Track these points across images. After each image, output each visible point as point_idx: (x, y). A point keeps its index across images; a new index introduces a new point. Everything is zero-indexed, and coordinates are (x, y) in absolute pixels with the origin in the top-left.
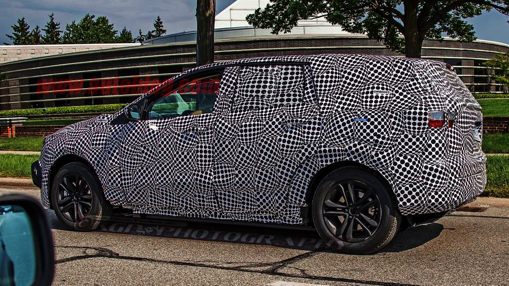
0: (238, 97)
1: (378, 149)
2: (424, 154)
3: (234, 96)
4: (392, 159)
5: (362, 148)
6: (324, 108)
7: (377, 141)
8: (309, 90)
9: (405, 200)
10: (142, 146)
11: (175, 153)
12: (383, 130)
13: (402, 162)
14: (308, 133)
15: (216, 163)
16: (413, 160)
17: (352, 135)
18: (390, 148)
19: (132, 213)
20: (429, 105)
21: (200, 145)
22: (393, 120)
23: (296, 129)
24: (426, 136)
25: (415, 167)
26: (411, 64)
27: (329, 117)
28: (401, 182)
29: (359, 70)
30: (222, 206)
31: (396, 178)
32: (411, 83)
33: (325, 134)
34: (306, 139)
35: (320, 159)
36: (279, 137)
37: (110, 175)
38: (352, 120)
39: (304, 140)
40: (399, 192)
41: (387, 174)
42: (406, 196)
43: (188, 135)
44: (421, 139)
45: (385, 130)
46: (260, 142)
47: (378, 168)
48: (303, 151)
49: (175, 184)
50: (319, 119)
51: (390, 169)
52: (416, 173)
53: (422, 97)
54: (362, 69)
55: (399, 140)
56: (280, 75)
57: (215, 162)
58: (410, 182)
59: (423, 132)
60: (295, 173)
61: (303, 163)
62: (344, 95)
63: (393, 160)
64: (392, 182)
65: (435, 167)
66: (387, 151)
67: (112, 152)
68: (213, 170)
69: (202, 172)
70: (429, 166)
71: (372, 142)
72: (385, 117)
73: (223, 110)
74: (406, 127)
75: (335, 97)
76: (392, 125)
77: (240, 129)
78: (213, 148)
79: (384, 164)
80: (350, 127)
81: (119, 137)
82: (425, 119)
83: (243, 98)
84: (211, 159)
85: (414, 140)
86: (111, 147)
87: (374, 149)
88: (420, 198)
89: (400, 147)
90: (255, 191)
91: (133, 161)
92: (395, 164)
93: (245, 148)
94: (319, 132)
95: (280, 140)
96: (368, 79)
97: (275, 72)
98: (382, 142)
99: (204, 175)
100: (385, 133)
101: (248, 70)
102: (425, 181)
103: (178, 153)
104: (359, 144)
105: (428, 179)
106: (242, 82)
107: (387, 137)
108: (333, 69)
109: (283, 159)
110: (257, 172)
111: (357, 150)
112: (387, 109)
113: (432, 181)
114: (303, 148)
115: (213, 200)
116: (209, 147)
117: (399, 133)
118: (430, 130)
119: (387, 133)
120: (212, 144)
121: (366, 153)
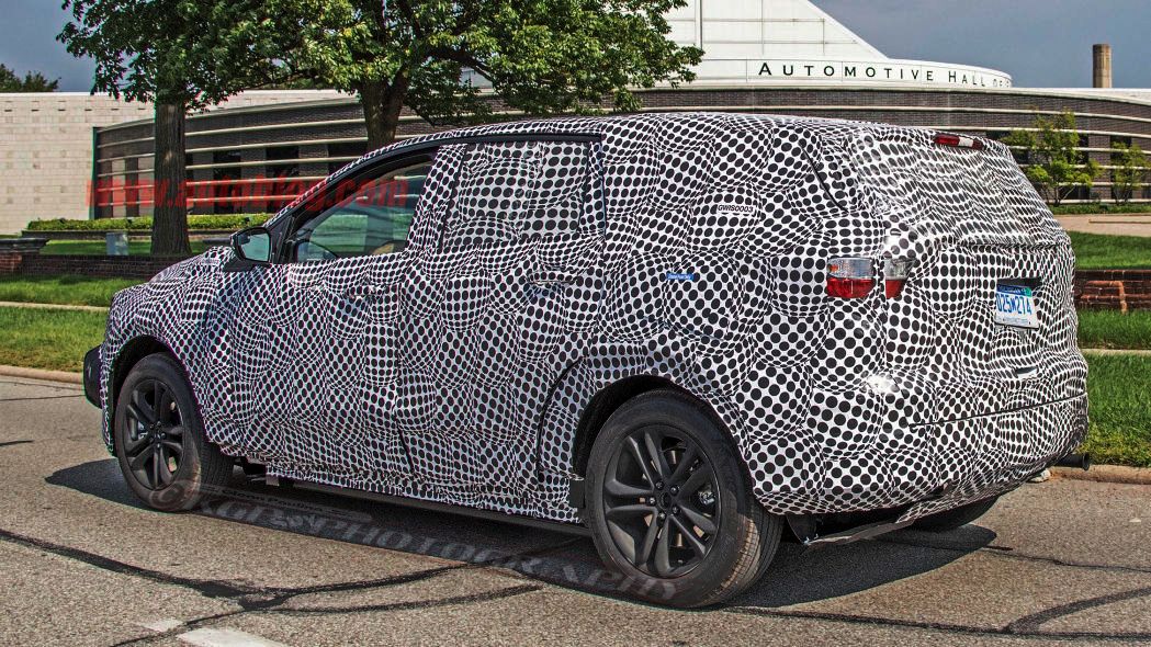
0: (456, 215)
1: (711, 350)
2: (815, 363)
3: (448, 214)
4: (740, 374)
5: (676, 346)
6: (612, 247)
7: (708, 330)
8: (593, 202)
9: (769, 478)
10: (269, 323)
11: (328, 342)
12: (723, 304)
13: (764, 382)
14: (575, 306)
15: (402, 368)
16: (789, 378)
17: (659, 313)
18: (739, 349)
19: (265, 476)
20: (836, 243)
21: (372, 325)
22: (748, 278)
23: (552, 296)
24: (822, 318)
25: (792, 396)
26: (814, 140)
27: (618, 269)
28: (758, 433)
29: (698, 154)
30: (417, 468)
31: (747, 422)
32: (806, 186)
33: (607, 308)
34: (569, 319)
35: (594, 369)
36: (518, 314)
37: (212, 386)
38: (663, 277)
39: (564, 323)
40: (754, 456)
41: (727, 412)
42: (770, 468)
43: (352, 301)
44: (810, 327)
45: (729, 303)
46: (481, 323)
47: (710, 396)
48: (562, 348)
49: (326, 414)
50: (599, 273)
51: (734, 400)
52: (793, 412)
54: (703, 152)
55: (760, 329)
56: (540, 165)
57: (400, 366)
58: (781, 433)
59: (814, 309)
60: (548, 401)
61: (563, 377)
62: (659, 215)
63: (743, 376)
64: (739, 433)
65: (841, 398)
66: (729, 354)
67: (217, 334)
68: (396, 386)
69: (376, 390)
70: (827, 395)
71: (697, 333)
72: (730, 272)
73: (424, 247)
74: (775, 296)
75: (640, 219)
76: (746, 292)
77: (447, 291)
78: (397, 334)
79: (722, 386)
80: (656, 293)
81: (233, 300)
82: (819, 277)
83: (465, 218)
84: (394, 359)
85: (793, 328)
86: (216, 322)
87: (702, 348)
88: (804, 475)
89: (761, 345)
90: (476, 438)
91: (253, 357)
92: (746, 387)
93: (455, 337)
94: (597, 303)
95: (520, 319)
96: (711, 176)
97: (533, 159)
98: (719, 334)
99: (379, 395)
100: (727, 311)
101: (483, 152)
102: (816, 431)
103: (332, 342)
104: (672, 336)
105: (823, 428)
106: (467, 180)
107: (731, 319)
108: (644, 152)
109: (524, 365)
110: (477, 393)
111: (666, 351)
112: (737, 251)
113: (835, 432)
114: (562, 340)
115: (399, 455)
116: (390, 332)
117: (761, 310)
118: (832, 304)
119: (733, 310)
120: (396, 326)
121: (685, 359)
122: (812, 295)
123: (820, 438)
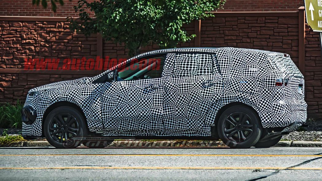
0: (176, 70)
1: (252, 96)
2: (273, 98)
3: (174, 70)
5: (244, 96)
6: (224, 77)
7: (251, 92)
8: (216, 67)
9: (265, 120)
10: (117, 96)
11: (140, 99)
12: (254, 87)
13: (263, 102)
14: (217, 89)
15: (164, 104)
16: (268, 101)
17: (239, 89)
18: (258, 96)
20: (276, 76)
21: (155, 95)
22: (259, 82)
23: (210, 87)
24: (274, 90)
25: (269, 104)
26: (267, 56)
27: (227, 81)
28: (263, 111)
29: (241, 58)
30: (166, 127)
31: (260, 109)
32: (267, 65)
33: (226, 89)
34: (215, 91)
35: (223, 101)
37: (94, 112)
38: (239, 82)
40: (262, 116)
41: (256, 108)
42: (265, 118)
43: (147, 89)
44: (272, 91)
46: (190, 93)
47: (252, 105)
49: (139, 116)
50: (222, 82)
51: (258, 105)
52: (269, 107)
53: (272, 72)
54: (243, 57)
55: (262, 92)
56: (199, 59)
58: (267, 111)
59: (273, 88)
60: (209, 109)
61: (214, 103)
62: (234, 70)
63: (259, 101)
64: (259, 111)
65: (278, 104)
66: (256, 97)
67: (96, 99)
68: (162, 108)
69: (156, 109)
70: (276, 104)
71: (249, 93)
72: (255, 81)
73: (168, 77)
74: (265, 86)
75: (230, 71)
76: (258, 85)
78: (163, 96)
80: (238, 85)
81: (100, 90)
82: (274, 82)
83: (179, 70)
84: (162, 102)
85: (269, 92)
86: (95, 96)
87: (250, 96)
88: (272, 119)
89: (262, 95)
90: (187, 118)
91: (110, 104)
92: (260, 103)
93: (182, 96)
94: (223, 88)
95: (202, 92)
96: (246, 62)
97: (196, 57)
98: (254, 93)
99: (157, 111)
101: (181, 55)
104: (243, 94)
105: (275, 110)
106: (178, 62)
107: (256, 90)
108: (228, 57)
109: (203, 101)
110: (189, 108)
111: (242, 97)
112: (256, 77)
113: (277, 111)
114: (214, 96)
115: (161, 125)
116: (161, 96)
117: (262, 88)
118: (276, 87)
119: (256, 88)
120: (163, 94)
121: (246, 98)
122: (272, 85)
123: (274, 112)
